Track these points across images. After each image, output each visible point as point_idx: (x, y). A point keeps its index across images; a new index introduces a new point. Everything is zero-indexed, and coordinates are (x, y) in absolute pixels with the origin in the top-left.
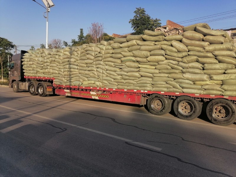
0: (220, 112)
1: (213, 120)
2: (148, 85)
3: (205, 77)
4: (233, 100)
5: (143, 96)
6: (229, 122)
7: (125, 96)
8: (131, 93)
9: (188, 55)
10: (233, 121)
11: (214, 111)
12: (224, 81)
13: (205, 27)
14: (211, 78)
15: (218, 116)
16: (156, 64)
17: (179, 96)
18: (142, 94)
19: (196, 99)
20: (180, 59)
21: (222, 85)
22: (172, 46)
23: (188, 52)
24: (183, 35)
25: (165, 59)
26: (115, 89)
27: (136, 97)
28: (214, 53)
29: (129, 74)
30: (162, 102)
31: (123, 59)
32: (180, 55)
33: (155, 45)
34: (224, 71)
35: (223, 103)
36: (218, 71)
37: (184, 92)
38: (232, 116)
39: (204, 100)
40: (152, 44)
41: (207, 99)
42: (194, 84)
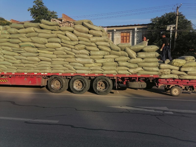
0: (101, 85)
1: (97, 92)
2: (48, 68)
3: (91, 61)
4: (109, 76)
5: (43, 78)
6: (107, 92)
7: (25, 79)
8: (31, 76)
9: (79, 44)
10: (110, 91)
11: (98, 85)
12: (103, 63)
13: (89, 23)
14: (95, 62)
15: (101, 89)
16: (54, 50)
17: (74, 76)
18: (43, 76)
19: (86, 78)
20: (73, 47)
21: (102, 66)
22: (66, 35)
23: (79, 41)
24: (74, 28)
25: (61, 46)
26: (14, 73)
27: (37, 79)
28: (96, 43)
29: (28, 58)
30: (60, 82)
31: (21, 44)
32: (72, 43)
33: (52, 33)
34: (103, 56)
35: (103, 79)
36: (99, 56)
37: (77, 72)
38: (108, 88)
39: (91, 78)
40: (49, 33)
41: (93, 77)
42: (84, 66)
